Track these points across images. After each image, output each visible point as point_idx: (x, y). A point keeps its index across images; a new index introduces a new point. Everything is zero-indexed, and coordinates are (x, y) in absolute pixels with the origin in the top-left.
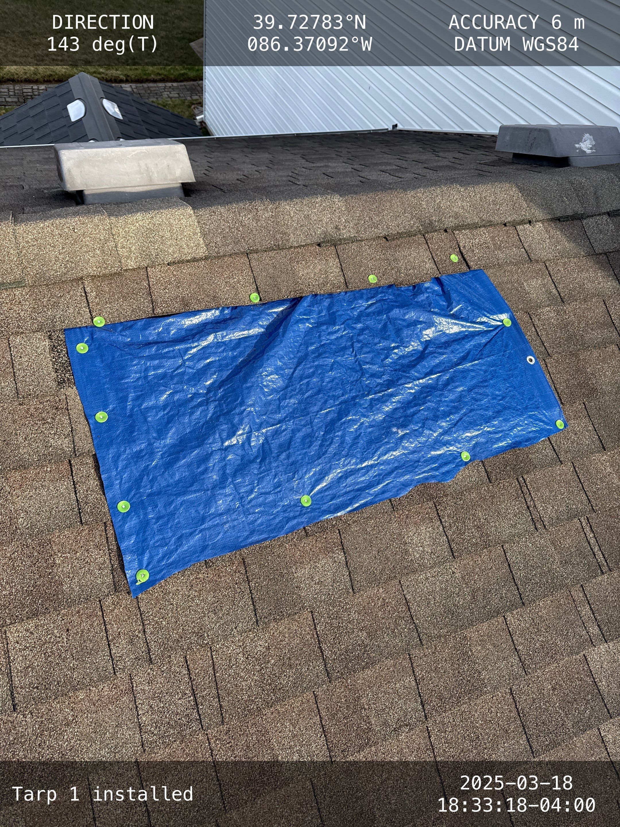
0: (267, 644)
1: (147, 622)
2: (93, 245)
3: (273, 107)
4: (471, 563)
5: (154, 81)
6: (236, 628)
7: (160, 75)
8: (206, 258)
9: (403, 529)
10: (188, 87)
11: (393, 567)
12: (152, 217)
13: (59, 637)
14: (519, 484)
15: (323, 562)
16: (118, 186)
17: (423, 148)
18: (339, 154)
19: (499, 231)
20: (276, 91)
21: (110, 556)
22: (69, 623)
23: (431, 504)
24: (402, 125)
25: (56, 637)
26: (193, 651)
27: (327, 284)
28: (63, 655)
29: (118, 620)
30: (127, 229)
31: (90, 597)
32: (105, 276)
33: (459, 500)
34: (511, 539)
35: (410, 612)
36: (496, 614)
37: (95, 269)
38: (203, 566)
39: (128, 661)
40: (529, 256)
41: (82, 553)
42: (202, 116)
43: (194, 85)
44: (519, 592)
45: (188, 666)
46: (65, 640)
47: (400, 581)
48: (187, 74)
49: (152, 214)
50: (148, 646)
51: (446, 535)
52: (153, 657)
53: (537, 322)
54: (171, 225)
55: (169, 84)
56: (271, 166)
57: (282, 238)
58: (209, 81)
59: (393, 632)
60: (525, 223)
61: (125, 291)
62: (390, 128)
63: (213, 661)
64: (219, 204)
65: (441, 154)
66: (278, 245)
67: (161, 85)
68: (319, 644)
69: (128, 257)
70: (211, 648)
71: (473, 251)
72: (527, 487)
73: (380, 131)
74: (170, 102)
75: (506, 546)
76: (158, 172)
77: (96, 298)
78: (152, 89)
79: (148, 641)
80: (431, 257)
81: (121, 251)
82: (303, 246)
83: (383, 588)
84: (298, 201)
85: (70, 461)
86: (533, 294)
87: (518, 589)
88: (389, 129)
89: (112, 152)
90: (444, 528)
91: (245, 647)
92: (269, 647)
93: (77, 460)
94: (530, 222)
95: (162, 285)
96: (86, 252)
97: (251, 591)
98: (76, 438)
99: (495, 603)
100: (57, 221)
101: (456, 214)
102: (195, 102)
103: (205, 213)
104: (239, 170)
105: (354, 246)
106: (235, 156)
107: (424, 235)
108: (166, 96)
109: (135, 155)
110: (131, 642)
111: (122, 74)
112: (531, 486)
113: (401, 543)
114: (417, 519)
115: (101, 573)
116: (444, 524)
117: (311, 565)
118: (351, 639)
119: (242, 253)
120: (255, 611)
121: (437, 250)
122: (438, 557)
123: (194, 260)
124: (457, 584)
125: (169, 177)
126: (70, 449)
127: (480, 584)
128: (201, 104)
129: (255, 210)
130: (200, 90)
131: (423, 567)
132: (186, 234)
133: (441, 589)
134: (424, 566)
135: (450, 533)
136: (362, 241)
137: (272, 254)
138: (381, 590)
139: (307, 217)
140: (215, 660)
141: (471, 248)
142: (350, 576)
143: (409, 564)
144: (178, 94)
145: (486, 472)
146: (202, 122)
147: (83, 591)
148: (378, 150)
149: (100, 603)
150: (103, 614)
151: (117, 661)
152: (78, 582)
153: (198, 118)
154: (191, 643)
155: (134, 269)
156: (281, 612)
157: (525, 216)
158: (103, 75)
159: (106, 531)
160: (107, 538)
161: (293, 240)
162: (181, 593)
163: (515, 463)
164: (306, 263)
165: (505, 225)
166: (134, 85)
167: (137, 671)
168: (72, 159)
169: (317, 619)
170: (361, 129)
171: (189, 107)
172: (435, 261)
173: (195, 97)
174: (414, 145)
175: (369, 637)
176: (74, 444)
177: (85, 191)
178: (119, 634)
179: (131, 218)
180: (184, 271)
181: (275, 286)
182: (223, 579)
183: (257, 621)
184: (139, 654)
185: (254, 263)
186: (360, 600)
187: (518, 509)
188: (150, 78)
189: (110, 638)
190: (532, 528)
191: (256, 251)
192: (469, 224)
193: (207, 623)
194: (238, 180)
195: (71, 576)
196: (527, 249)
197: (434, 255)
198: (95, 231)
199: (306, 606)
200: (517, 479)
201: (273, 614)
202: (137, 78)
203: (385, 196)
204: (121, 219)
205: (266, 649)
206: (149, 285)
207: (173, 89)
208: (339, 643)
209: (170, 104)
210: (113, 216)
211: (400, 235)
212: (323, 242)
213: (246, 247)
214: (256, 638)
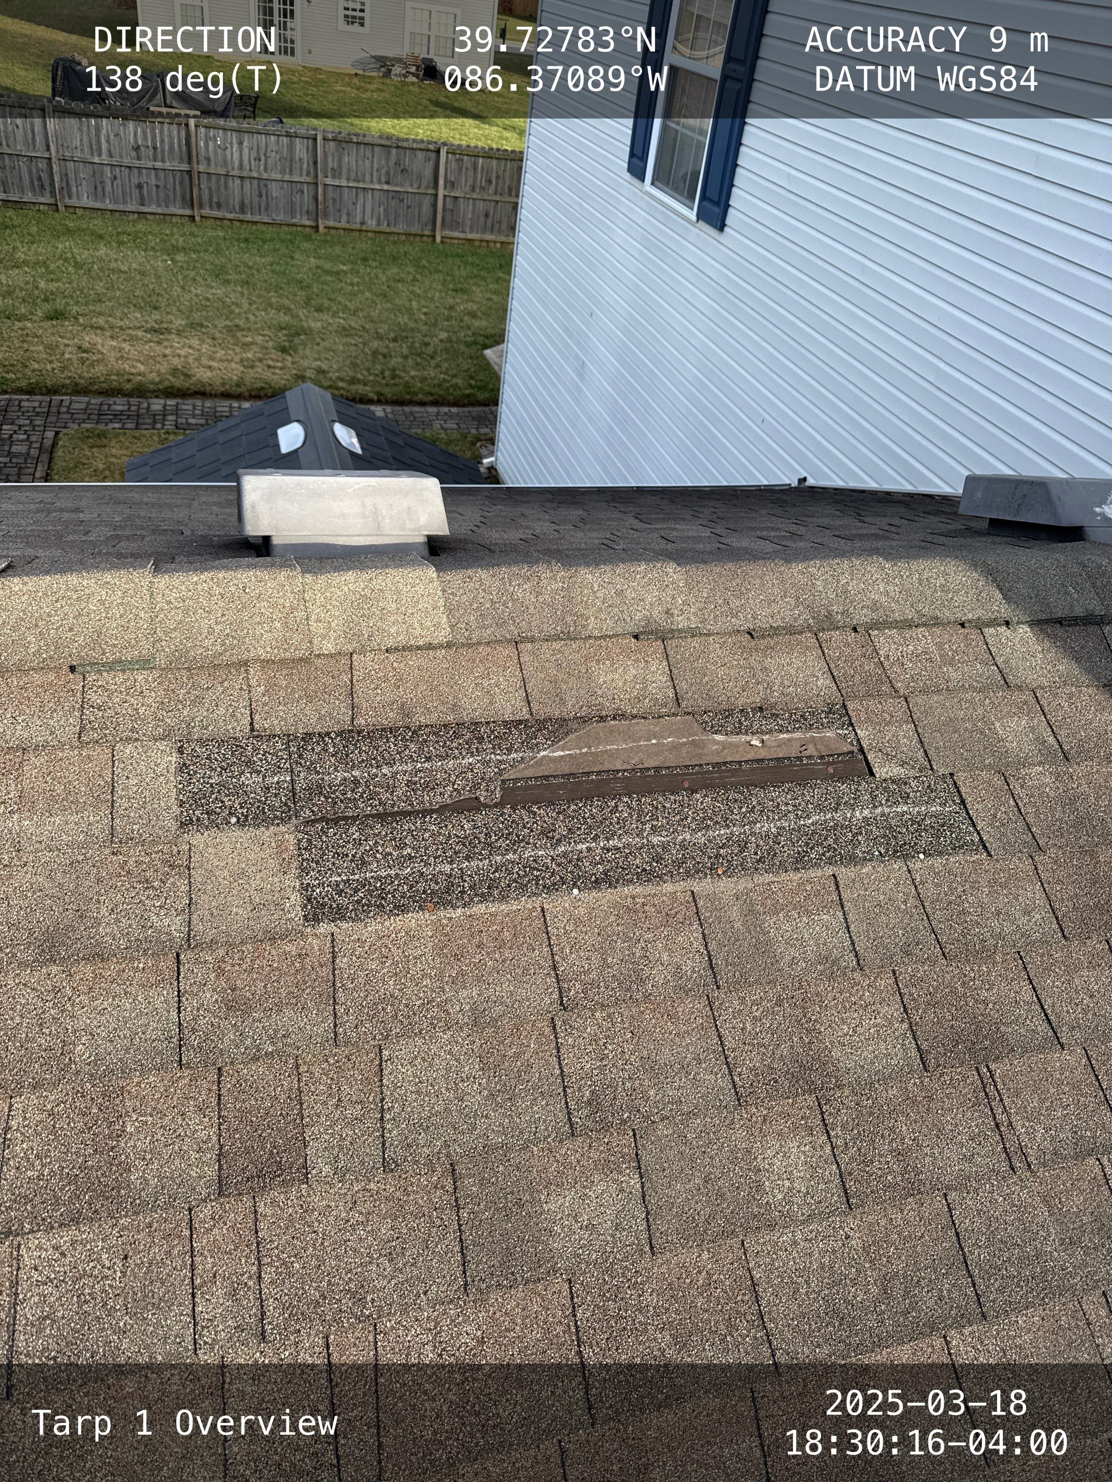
0: (479, 1333)
1: (266, 1260)
2: (271, 613)
3: (606, 448)
4: (883, 1222)
5: (422, 404)
6: (425, 1293)
7: (432, 394)
8: (449, 645)
9: (755, 1142)
10: (474, 414)
11: (732, 1212)
12: (371, 579)
13: (109, 1268)
14: (981, 1078)
15: (600, 1188)
16: (326, 533)
17: (841, 511)
18: (697, 514)
19: (952, 635)
20: (612, 424)
21: (220, 1129)
22: (131, 1245)
23: (811, 1100)
24: (814, 479)
25: (103, 1267)
26: (343, 1326)
27: (645, 699)
28: (111, 1303)
29: (215, 1248)
30: (328, 594)
31: (175, 1201)
32: (283, 661)
33: (864, 1097)
34: (963, 1183)
35: (759, 1306)
36: (929, 1331)
37: (269, 650)
38: (378, 1168)
39: (223, 1330)
40: (1004, 678)
41: (173, 1117)
42: (492, 459)
43: (484, 411)
44: (975, 1290)
45: (329, 1355)
46: (119, 1274)
47: (743, 1241)
48: (474, 395)
49: (372, 573)
50: (262, 1306)
51: (837, 1163)
52: (268, 1328)
53: (1018, 790)
54: (399, 592)
55: (445, 409)
56: (580, 524)
57: (575, 622)
58: (507, 406)
59: (723, 1341)
60: (999, 625)
61: (313, 687)
62: (795, 484)
63: (377, 1351)
64: (481, 566)
65: (869, 519)
66: (569, 632)
67: (432, 410)
68: (579, 1346)
69: (324, 637)
70: (375, 1326)
71: (903, 665)
72: (995, 1086)
73: (776, 488)
74: (443, 436)
75: (953, 1195)
76: (391, 518)
77: (264, 695)
78: (417, 415)
79: (264, 1297)
80: (826, 669)
81: (314, 626)
82: (610, 637)
83: (709, 1251)
84: (608, 568)
85: (178, 955)
86: (1012, 742)
87: (974, 1285)
88: (793, 485)
89: (323, 483)
90: (833, 1149)
91: (439, 1333)
92: (483, 1338)
93: (190, 954)
94: (1007, 623)
95: (372, 682)
96: (259, 623)
97: (460, 1225)
98: (195, 917)
99: (928, 1308)
100: (220, 575)
101: (875, 603)
102: (482, 437)
103: (455, 578)
104: (528, 527)
105: (695, 643)
106: (529, 512)
107: (816, 635)
108: (439, 426)
109: (359, 489)
110: (233, 1294)
111: (372, 392)
112: (1004, 1085)
113: (750, 1169)
114: (782, 1125)
115: (200, 1159)
116: (834, 1140)
117: (576, 1193)
118: (640, 1344)
119: (509, 641)
120: (464, 1265)
121: (839, 658)
122: (820, 1202)
123: (430, 647)
124: (854, 1259)
125: (408, 525)
126: (182, 935)
127: (898, 1266)
128: (492, 441)
129: (536, 578)
130: (492, 421)
131: (789, 1220)
132: (420, 607)
133: (822, 1266)
134: (790, 1218)
135: (844, 1159)
136: (708, 635)
137: (557, 645)
138: (705, 1255)
139: (620, 593)
140: (380, 1350)
141: (898, 659)
142: (648, 1221)
143: (762, 1211)
144: (458, 424)
145: (919, 1051)
146: (492, 468)
147: (163, 1188)
148: (763, 512)
149: (190, 1214)
150: (191, 1235)
151: (203, 1327)
152: (157, 1169)
153: (485, 461)
154: (340, 1310)
155: (331, 655)
156: (513, 1273)
157: (998, 612)
158: (342, 392)
159: (219, 1083)
160: (219, 1095)
161: (593, 626)
162: (334, 1213)
163: (973, 1038)
164: (612, 664)
165: (962, 625)
166: (389, 409)
167: (236, 1353)
168: (259, 488)
169: (578, 1296)
170: (745, 484)
171: (474, 444)
172: (833, 677)
173: (484, 430)
174: (828, 507)
175: (676, 1345)
176: (189, 926)
177: (273, 538)
178: (215, 1277)
179: (337, 578)
180: (411, 663)
181: (557, 695)
182: (411, 1198)
183: (466, 1284)
184: (244, 1319)
185: (525, 658)
186: (664, 1269)
187: (977, 1126)
188: (415, 398)
189: (198, 1281)
190: (1004, 1166)
191: (532, 640)
192: (896, 621)
193: (374, 1276)
194: (521, 540)
195: (148, 1157)
196: (1002, 666)
197: (832, 666)
198: (278, 593)
199: (560, 1268)
200: (977, 1069)
201: (498, 1276)
202: (395, 398)
203: (754, 569)
204: (322, 579)
205: (478, 1341)
206: (352, 681)
207: (451, 416)
208: (617, 1350)
209: (443, 439)
210: (310, 572)
211: (775, 631)
212: (642, 633)
213: (516, 632)
214: (461, 1319)
